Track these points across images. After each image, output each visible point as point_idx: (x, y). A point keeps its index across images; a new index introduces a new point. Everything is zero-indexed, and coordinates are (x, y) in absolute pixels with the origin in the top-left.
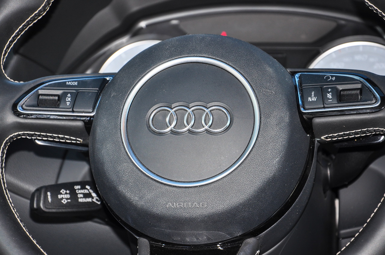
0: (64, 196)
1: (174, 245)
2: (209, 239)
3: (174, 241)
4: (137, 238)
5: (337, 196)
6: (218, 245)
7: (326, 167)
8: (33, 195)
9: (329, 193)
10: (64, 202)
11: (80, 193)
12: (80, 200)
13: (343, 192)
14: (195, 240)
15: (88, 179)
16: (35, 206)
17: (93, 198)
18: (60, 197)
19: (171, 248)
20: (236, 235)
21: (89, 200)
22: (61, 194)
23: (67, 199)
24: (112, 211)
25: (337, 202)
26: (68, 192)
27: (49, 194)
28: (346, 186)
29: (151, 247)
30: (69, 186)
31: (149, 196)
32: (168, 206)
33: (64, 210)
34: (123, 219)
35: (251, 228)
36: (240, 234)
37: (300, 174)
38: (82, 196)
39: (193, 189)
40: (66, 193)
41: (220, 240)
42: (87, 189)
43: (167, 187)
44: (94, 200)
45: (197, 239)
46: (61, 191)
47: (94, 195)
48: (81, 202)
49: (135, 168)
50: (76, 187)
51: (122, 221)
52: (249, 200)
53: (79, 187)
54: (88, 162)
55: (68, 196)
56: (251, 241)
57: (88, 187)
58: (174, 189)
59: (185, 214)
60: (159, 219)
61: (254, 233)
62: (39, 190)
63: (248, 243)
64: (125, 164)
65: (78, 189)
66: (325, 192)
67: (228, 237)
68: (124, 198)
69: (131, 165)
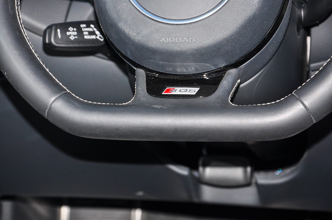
0: (72, 33)
1: (166, 74)
2: (196, 69)
3: (167, 71)
4: (135, 68)
5: (309, 34)
6: (204, 75)
7: (300, 8)
8: (45, 31)
9: (302, 31)
10: (72, 38)
11: (86, 31)
12: (86, 37)
13: (314, 30)
14: (185, 70)
15: (93, 19)
16: (47, 41)
17: (96, 35)
18: (68, 33)
19: (164, 77)
20: (220, 66)
21: (93, 37)
22: (69, 31)
23: (74, 36)
24: (113, 45)
25: (309, 39)
26: (75, 29)
27: (59, 30)
28: (317, 25)
29: (147, 76)
30: (76, 25)
31: (145, 32)
32: (161, 41)
33: (72, 45)
34: (123, 52)
35: (233, 61)
36: (224, 65)
37: (277, 13)
38: (87, 33)
39: (183, 26)
40: (74, 31)
41: (207, 71)
42: (91, 27)
43: (161, 24)
44: (98, 37)
45: (187, 69)
46: (69, 29)
47: (97, 33)
48: (86, 39)
49: (133, 7)
50: (82, 26)
51: (122, 54)
52: (232, 35)
53: (85, 25)
54: (93, 4)
55: (75, 33)
56: (233, 72)
57: (92, 26)
58: (167, 25)
59: (176, 48)
60: (154, 52)
61: (236, 65)
62: (50, 27)
63: (230, 73)
64: (124, 4)
65: (84, 28)
66: (298, 31)
67: (213, 68)
68: (124, 34)
69: (130, 5)
